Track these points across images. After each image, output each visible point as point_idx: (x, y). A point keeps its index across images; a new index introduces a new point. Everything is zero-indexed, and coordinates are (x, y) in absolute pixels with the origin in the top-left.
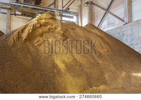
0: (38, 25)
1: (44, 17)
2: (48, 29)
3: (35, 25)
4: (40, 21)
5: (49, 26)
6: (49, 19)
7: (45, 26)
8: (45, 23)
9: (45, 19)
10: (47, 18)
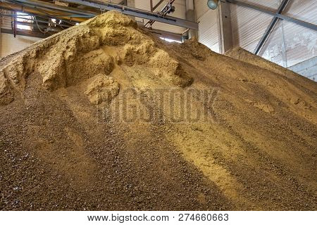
0: (92, 39)
1: (108, 20)
2: (127, 55)
3: (84, 37)
4: (97, 29)
5: (127, 47)
6: (126, 25)
7: (116, 45)
8: (115, 36)
9: (114, 25)
10: (118, 21)
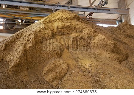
0: (47, 32)
1: (58, 17)
3: (40, 31)
4: (50, 24)
5: (73, 35)
6: (71, 19)
7: (64, 34)
8: (64, 28)
9: (62, 20)
10: (65, 17)
